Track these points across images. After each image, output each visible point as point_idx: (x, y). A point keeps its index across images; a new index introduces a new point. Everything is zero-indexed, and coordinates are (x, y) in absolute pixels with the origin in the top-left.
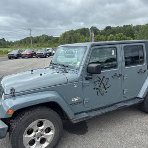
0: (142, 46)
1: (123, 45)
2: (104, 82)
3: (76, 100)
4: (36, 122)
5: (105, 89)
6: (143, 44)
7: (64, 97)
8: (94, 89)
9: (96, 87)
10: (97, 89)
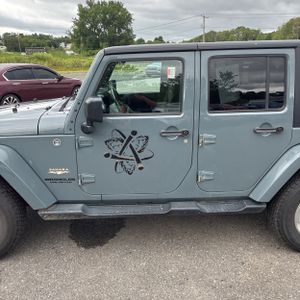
0: (284, 57)
3: (59, 173)
5: (138, 161)
7: (30, 162)
8: (107, 156)
9: (112, 153)
10: (114, 157)
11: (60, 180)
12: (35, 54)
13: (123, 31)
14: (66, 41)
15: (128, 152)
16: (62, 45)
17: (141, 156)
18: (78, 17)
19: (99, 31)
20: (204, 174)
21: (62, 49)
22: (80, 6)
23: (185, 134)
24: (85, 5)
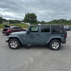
1: (41, 26)
2: (33, 36)
4: (13, 41)
6: (50, 26)
8: (30, 37)
11: (24, 40)
12: (16, 24)
13: (35, 19)
14: (22, 21)
15: (32, 37)
16: (21, 22)
17: (34, 37)
18: (25, 17)
19: (30, 19)
20: (41, 40)
21: (21, 23)
22: (26, 14)
23: (39, 35)
24: (27, 14)
